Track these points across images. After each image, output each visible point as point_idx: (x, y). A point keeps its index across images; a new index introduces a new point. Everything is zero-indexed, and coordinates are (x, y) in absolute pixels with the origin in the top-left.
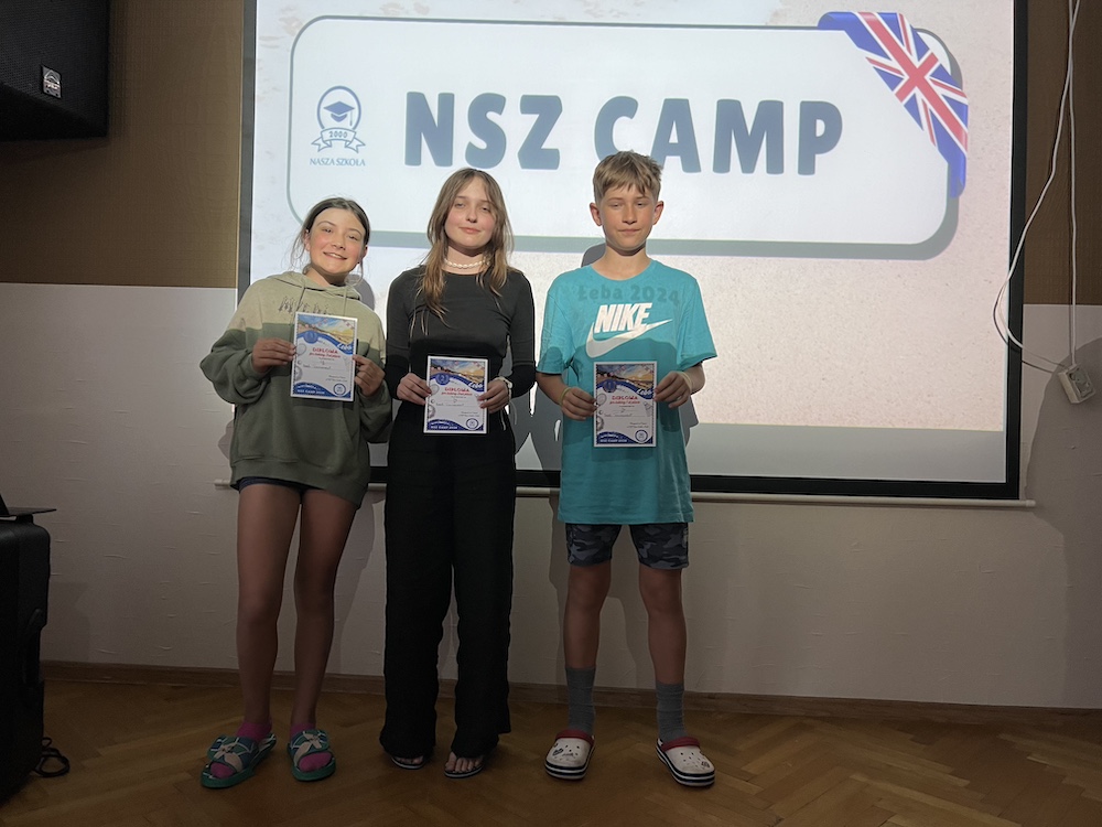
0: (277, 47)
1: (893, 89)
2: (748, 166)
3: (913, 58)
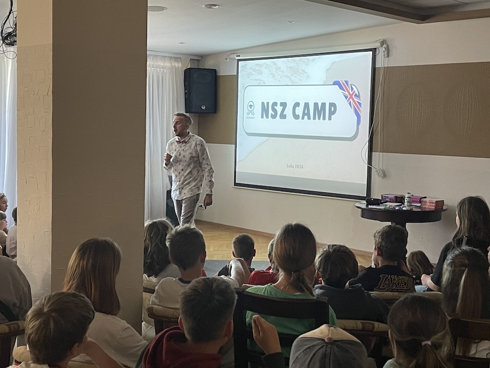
2: (319, 119)
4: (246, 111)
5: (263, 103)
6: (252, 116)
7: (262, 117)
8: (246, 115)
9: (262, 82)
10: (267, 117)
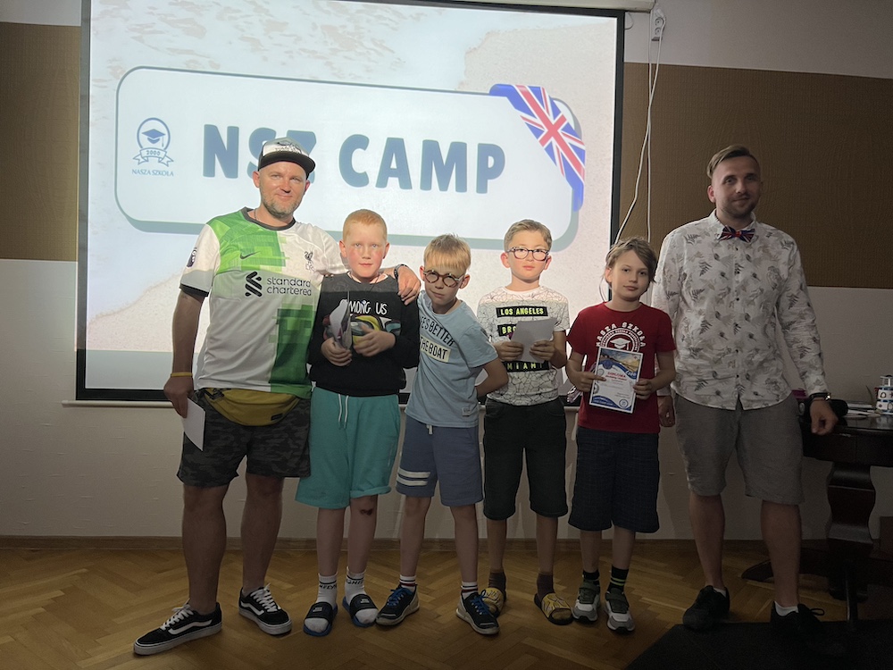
0: (105, 87)
2: (444, 186)
4: (129, 147)
6: (162, 167)
7: (209, 171)
8: (128, 163)
9: (203, 61)
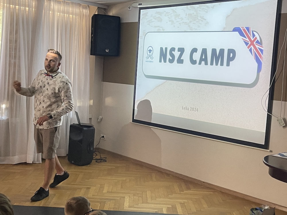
0: (142, 38)
1: (247, 46)
2: (217, 64)
3: (252, 38)
4: (145, 55)
5: (162, 49)
6: (151, 60)
7: (160, 61)
8: (145, 59)
9: (161, 29)
10: (165, 61)
